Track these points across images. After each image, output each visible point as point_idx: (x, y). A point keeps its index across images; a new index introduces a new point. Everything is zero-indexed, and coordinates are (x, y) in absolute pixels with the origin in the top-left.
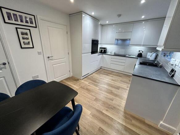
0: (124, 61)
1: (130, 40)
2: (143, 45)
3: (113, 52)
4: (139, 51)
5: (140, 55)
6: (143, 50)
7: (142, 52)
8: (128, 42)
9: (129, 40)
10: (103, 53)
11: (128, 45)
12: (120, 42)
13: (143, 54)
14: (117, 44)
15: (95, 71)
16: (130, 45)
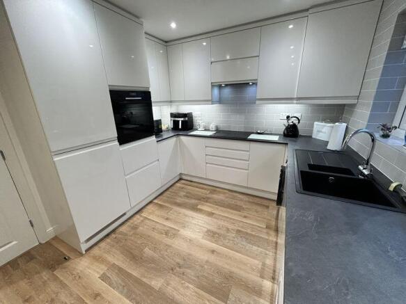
0: (245, 155)
1: (255, 84)
2: (299, 99)
3: (212, 126)
4: (288, 117)
5: (291, 132)
6: (298, 115)
7: (296, 122)
8: (250, 91)
9: (253, 84)
10: (181, 130)
11: (253, 101)
12: (227, 92)
13: (299, 127)
14: (220, 101)
15: (154, 196)
16: (257, 102)
